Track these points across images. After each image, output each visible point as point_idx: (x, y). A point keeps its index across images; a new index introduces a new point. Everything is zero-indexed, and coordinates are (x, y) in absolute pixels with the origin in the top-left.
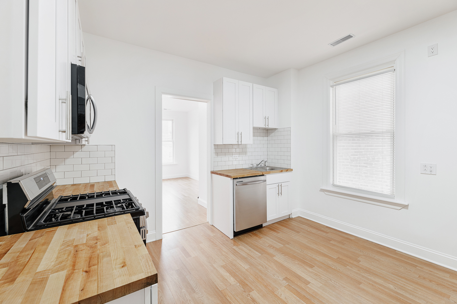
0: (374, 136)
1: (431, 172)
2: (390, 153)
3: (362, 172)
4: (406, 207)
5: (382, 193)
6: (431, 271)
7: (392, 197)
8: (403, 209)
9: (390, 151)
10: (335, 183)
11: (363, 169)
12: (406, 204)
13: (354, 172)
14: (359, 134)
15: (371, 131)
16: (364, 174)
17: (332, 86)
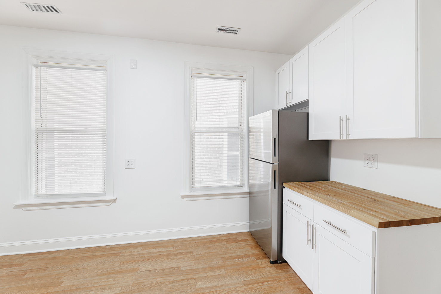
0: (98, 134)
1: (132, 167)
2: (102, 151)
3: (87, 172)
4: (114, 201)
5: (94, 193)
6: (130, 252)
7: (103, 194)
8: (112, 204)
9: (102, 150)
10: (40, 193)
11: (88, 169)
12: (114, 198)
13: (78, 172)
14: (71, 131)
15: (84, 128)
16: (88, 174)
17: (36, 66)
